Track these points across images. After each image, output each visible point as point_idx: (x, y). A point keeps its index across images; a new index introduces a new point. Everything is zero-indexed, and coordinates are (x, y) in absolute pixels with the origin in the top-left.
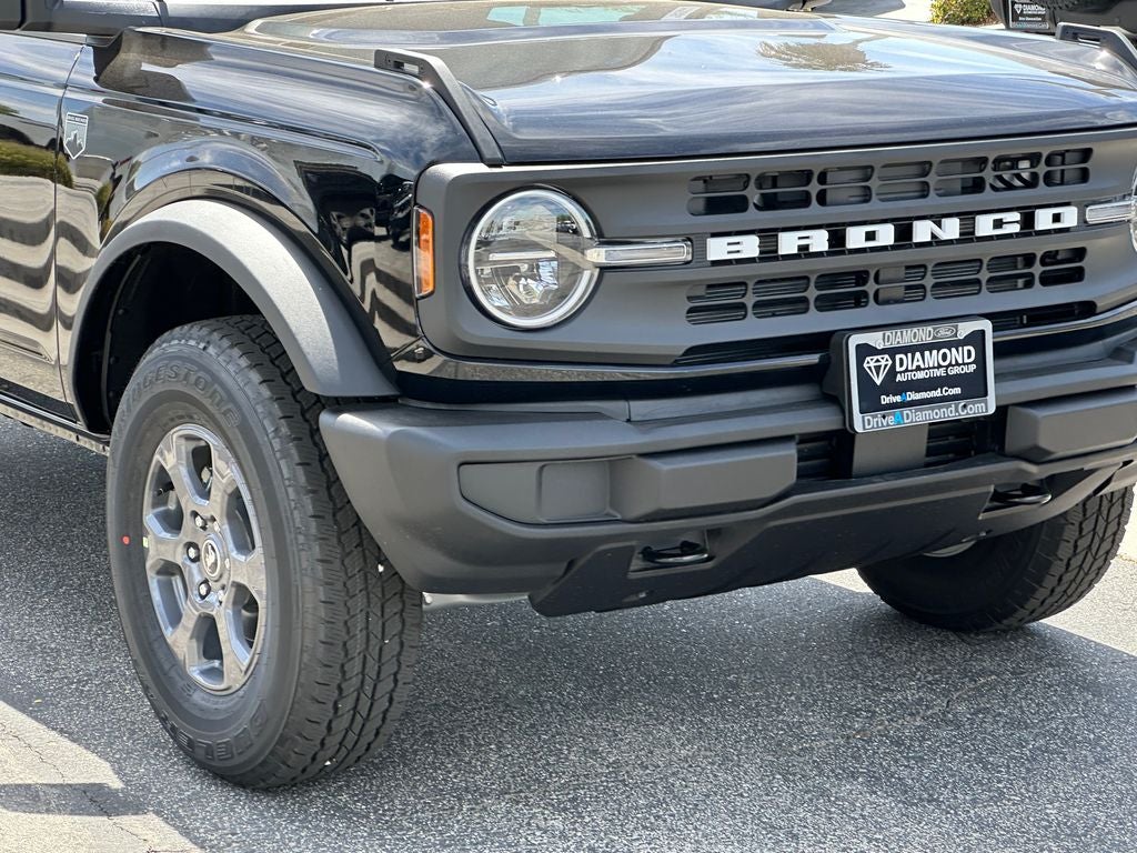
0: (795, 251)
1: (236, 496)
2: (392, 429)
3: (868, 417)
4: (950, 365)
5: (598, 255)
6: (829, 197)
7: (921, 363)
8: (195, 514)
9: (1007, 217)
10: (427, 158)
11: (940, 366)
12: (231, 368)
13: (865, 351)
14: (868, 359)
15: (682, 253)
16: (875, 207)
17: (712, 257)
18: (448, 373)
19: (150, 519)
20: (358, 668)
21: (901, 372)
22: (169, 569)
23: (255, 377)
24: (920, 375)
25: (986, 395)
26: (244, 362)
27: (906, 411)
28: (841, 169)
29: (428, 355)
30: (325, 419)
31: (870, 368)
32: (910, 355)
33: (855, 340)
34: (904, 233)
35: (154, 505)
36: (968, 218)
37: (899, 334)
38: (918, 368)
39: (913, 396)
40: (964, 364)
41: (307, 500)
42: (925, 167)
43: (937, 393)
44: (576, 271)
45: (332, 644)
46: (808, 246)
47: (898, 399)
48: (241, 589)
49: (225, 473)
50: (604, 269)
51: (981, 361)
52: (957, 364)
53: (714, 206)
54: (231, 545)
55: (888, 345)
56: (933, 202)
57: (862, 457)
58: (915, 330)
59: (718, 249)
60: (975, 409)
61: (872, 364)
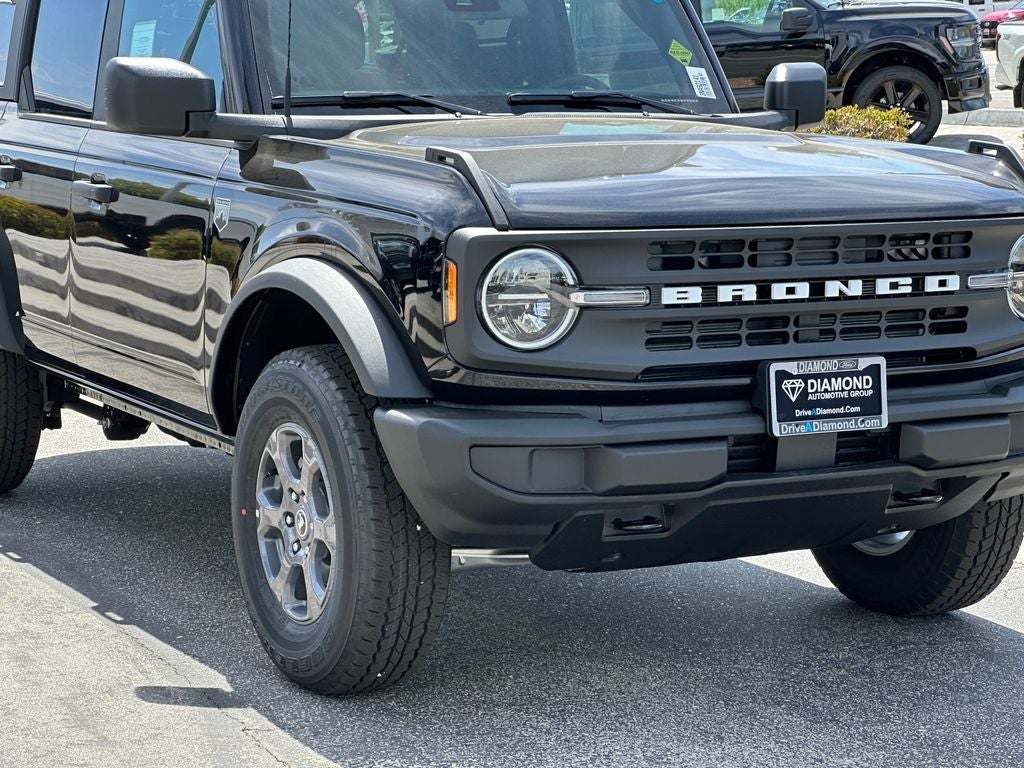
0: (730, 300)
1: (318, 474)
2: (423, 420)
3: (784, 425)
4: (852, 389)
5: (579, 298)
6: (760, 260)
7: (828, 387)
8: (291, 490)
9: (901, 281)
10: (456, 224)
11: (843, 390)
12: (317, 379)
13: (783, 376)
14: (786, 381)
15: (642, 297)
16: (794, 269)
17: (665, 301)
18: (468, 382)
19: (261, 496)
20: (400, 601)
21: (812, 393)
22: (274, 533)
23: (333, 385)
24: (828, 396)
25: (880, 413)
26: (326, 375)
27: (815, 422)
28: (768, 240)
29: (455, 371)
30: (378, 413)
31: (787, 389)
32: (819, 380)
33: (774, 368)
34: (817, 289)
35: (264, 486)
36: (869, 281)
37: (810, 364)
38: (826, 391)
39: (820, 411)
40: (863, 389)
41: (365, 475)
42: (835, 241)
43: (841, 410)
44: (564, 309)
45: (380, 582)
46: (741, 296)
47: (809, 413)
48: (320, 544)
49: (311, 461)
50: (583, 308)
51: (877, 387)
52: (858, 389)
53: (669, 264)
54: (314, 511)
55: (801, 372)
56: (841, 267)
57: (783, 457)
58: (823, 362)
59: (670, 296)
60: (871, 424)
61: (789, 386)
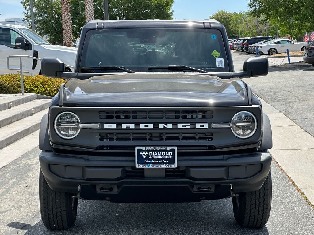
0: (126, 128)
3: (139, 164)
4: (165, 155)
5: (81, 125)
9: (187, 124)
11: (162, 156)
13: (139, 151)
14: (141, 152)
15: (98, 126)
16: (148, 120)
21: (151, 156)
24: (156, 157)
25: (174, 163)
28: (139, 111)
31: (142, 154)
32: (153, 152)
33: (137, 148)
36: (175, 124)
37: (150, 147)
38: (156, 155)
39: (153, 161)
40: (169, 156)
43: (161, 161)
46: (130, 127)
47: (150, 162)
50: (82, 129)
52: (167, 156)
55: (147, 150)
56: (164, 120)
57: (146, 174)
58: (154, 147)
59: (106, 126)
60: (171, 166)
61: (142, 153)
